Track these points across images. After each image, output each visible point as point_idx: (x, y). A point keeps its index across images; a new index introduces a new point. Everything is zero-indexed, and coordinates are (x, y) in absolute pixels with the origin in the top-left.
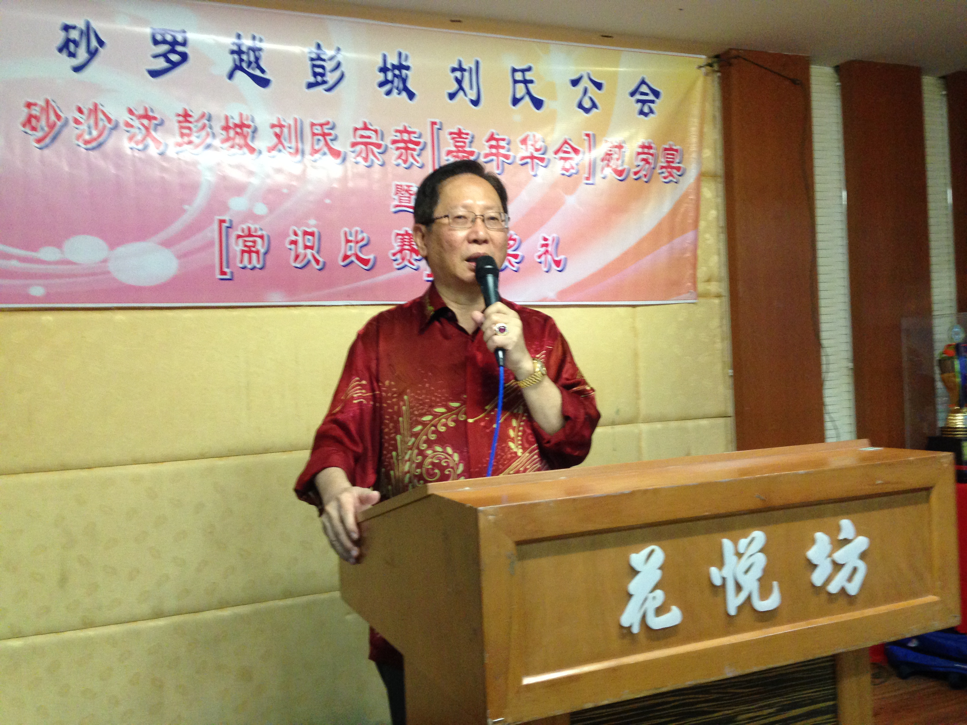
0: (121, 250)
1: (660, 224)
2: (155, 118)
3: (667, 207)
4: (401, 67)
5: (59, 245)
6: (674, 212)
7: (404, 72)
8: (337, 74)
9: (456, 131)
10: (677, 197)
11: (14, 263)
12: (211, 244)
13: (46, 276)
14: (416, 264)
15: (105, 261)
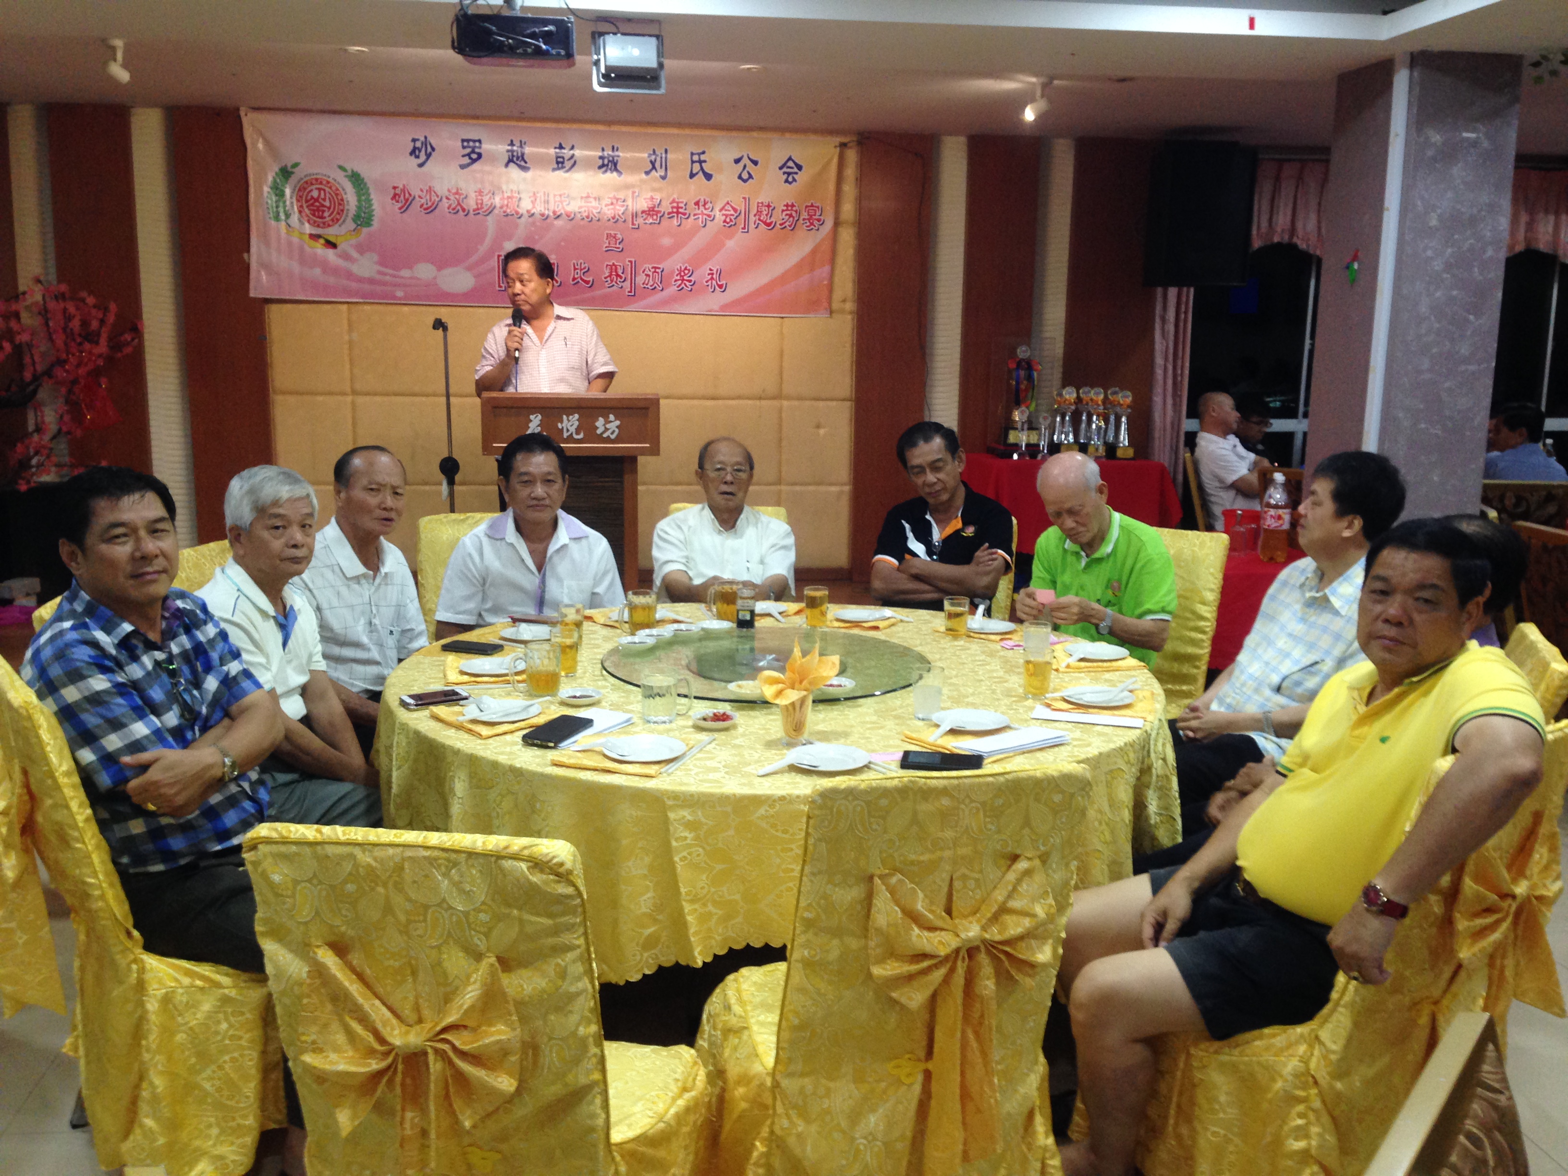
0: (443, 272)
1: (802, 260)
2: (462, 194)
3: (808, 248)
4: (614, 155)
5: (411, 268)
6: (814, 252)
7: (616, 158)
8: (572, 161)
9: (649, 197)
10: (818, 241)
11: (388, 278)
12: (493, 268)
13: (405, 285)
14: (621, 285)
15: (435, 278)
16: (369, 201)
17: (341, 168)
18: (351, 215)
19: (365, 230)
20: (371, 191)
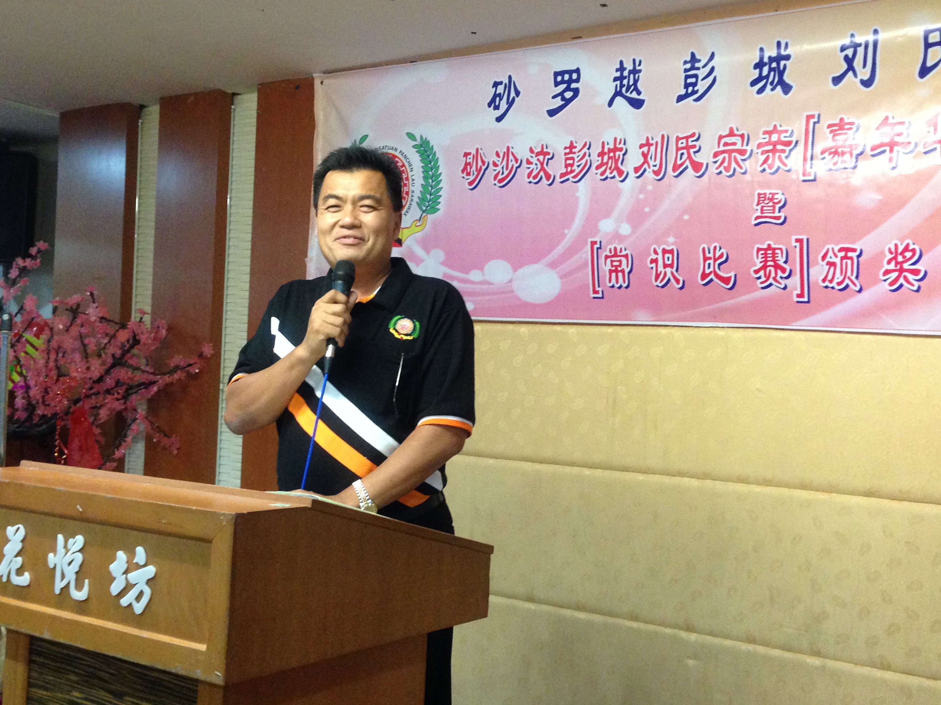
0: (520, 271)
2: (548, 153)
4: (779, 58)
5: (482, 268)
7: (782, 63)
8: (710, 79)
9: (837, 121)
12: (585, 264)
13: (475, 294)
14: (783, 282)
15: (510, 281)
16: (436, 177)
17: (411, 136)
18: (416, 199)
19: (431, 218)
20: (440, 163)
